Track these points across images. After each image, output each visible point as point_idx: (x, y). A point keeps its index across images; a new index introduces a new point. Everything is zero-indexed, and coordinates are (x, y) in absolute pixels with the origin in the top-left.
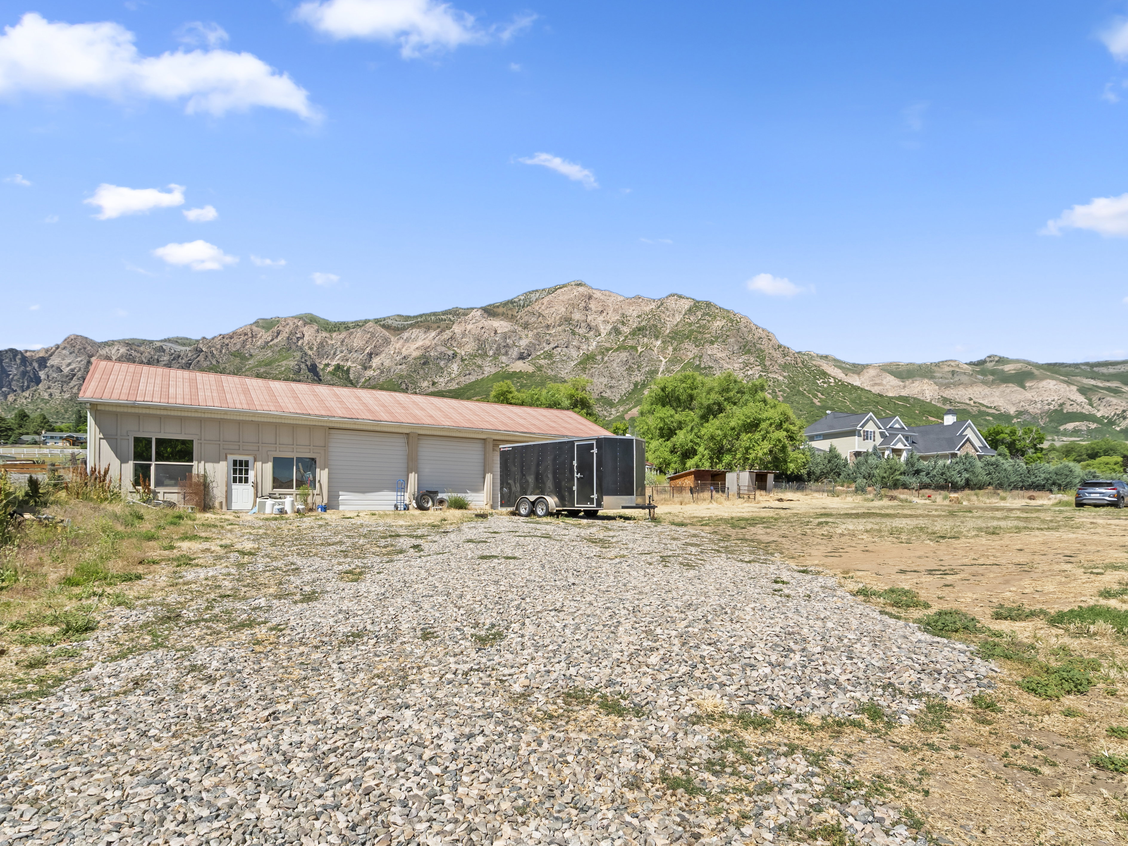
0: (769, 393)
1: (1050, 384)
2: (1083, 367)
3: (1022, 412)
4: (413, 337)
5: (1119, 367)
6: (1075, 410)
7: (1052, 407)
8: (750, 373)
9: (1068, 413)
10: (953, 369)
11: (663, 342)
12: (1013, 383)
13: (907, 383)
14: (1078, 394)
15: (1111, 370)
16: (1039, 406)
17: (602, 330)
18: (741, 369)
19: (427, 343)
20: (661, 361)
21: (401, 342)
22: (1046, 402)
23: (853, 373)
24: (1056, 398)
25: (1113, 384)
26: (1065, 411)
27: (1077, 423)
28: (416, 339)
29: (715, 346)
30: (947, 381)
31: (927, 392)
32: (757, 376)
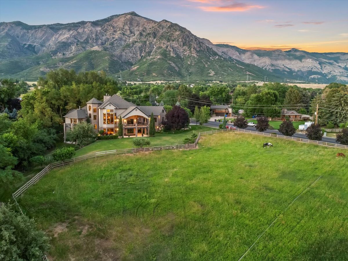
0: (189, 62)
1: (309, 60)
2: (324, 54)
3: (299, 70)
4: (63, 33)
5: (335, 55)
6: (316, 71)
7: (309, 69)
8: (185, 53)
9: (313, 71)
10: (279, 53)
11: (156, 40)
12: (298, 59)
13: (261, 58)
14: (319, 65)
15: (332, 56)
16: (305, 68)
17: (136, 34)
18: (182, 52)
19: (69, 36)
20: (154, 47)
21: (58, 35)
22: (307, 67)
23: (243, 54)
24: (311, 66)
25: (331, 61)
26: (312, 71)
27: (315, 75)
28: (65, 34)
29: (174, 42)
30: (276, 58)
31: (267, 62)
32: (187, 55)
